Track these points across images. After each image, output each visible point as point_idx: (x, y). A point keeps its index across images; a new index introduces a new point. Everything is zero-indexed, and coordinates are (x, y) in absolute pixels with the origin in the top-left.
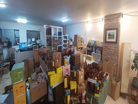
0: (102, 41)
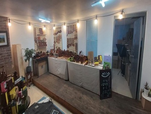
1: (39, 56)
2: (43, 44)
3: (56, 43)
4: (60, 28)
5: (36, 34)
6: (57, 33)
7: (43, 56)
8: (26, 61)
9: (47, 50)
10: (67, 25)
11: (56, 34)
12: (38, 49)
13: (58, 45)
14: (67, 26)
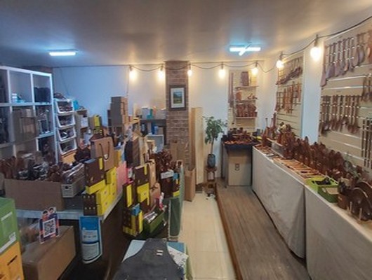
0: (165, 108)
1: (234, 140)
2: (246, 110)
3: (282, 111)
4: (300, 59)
5: (234, 87)
6: (288, 79)
7: (242, 142)
8: (206, 141)
9: (257, 128)
10: (325, 42)
11: (283, 82)
12: (235, 123)
13: (285, 118)
14: (326, 47)
